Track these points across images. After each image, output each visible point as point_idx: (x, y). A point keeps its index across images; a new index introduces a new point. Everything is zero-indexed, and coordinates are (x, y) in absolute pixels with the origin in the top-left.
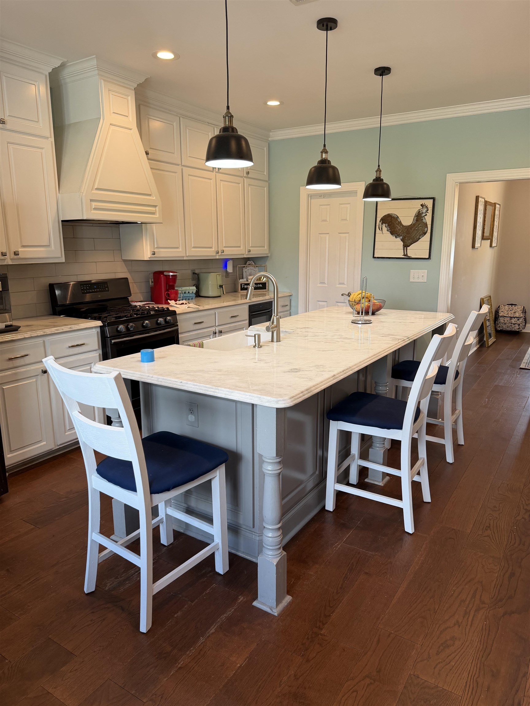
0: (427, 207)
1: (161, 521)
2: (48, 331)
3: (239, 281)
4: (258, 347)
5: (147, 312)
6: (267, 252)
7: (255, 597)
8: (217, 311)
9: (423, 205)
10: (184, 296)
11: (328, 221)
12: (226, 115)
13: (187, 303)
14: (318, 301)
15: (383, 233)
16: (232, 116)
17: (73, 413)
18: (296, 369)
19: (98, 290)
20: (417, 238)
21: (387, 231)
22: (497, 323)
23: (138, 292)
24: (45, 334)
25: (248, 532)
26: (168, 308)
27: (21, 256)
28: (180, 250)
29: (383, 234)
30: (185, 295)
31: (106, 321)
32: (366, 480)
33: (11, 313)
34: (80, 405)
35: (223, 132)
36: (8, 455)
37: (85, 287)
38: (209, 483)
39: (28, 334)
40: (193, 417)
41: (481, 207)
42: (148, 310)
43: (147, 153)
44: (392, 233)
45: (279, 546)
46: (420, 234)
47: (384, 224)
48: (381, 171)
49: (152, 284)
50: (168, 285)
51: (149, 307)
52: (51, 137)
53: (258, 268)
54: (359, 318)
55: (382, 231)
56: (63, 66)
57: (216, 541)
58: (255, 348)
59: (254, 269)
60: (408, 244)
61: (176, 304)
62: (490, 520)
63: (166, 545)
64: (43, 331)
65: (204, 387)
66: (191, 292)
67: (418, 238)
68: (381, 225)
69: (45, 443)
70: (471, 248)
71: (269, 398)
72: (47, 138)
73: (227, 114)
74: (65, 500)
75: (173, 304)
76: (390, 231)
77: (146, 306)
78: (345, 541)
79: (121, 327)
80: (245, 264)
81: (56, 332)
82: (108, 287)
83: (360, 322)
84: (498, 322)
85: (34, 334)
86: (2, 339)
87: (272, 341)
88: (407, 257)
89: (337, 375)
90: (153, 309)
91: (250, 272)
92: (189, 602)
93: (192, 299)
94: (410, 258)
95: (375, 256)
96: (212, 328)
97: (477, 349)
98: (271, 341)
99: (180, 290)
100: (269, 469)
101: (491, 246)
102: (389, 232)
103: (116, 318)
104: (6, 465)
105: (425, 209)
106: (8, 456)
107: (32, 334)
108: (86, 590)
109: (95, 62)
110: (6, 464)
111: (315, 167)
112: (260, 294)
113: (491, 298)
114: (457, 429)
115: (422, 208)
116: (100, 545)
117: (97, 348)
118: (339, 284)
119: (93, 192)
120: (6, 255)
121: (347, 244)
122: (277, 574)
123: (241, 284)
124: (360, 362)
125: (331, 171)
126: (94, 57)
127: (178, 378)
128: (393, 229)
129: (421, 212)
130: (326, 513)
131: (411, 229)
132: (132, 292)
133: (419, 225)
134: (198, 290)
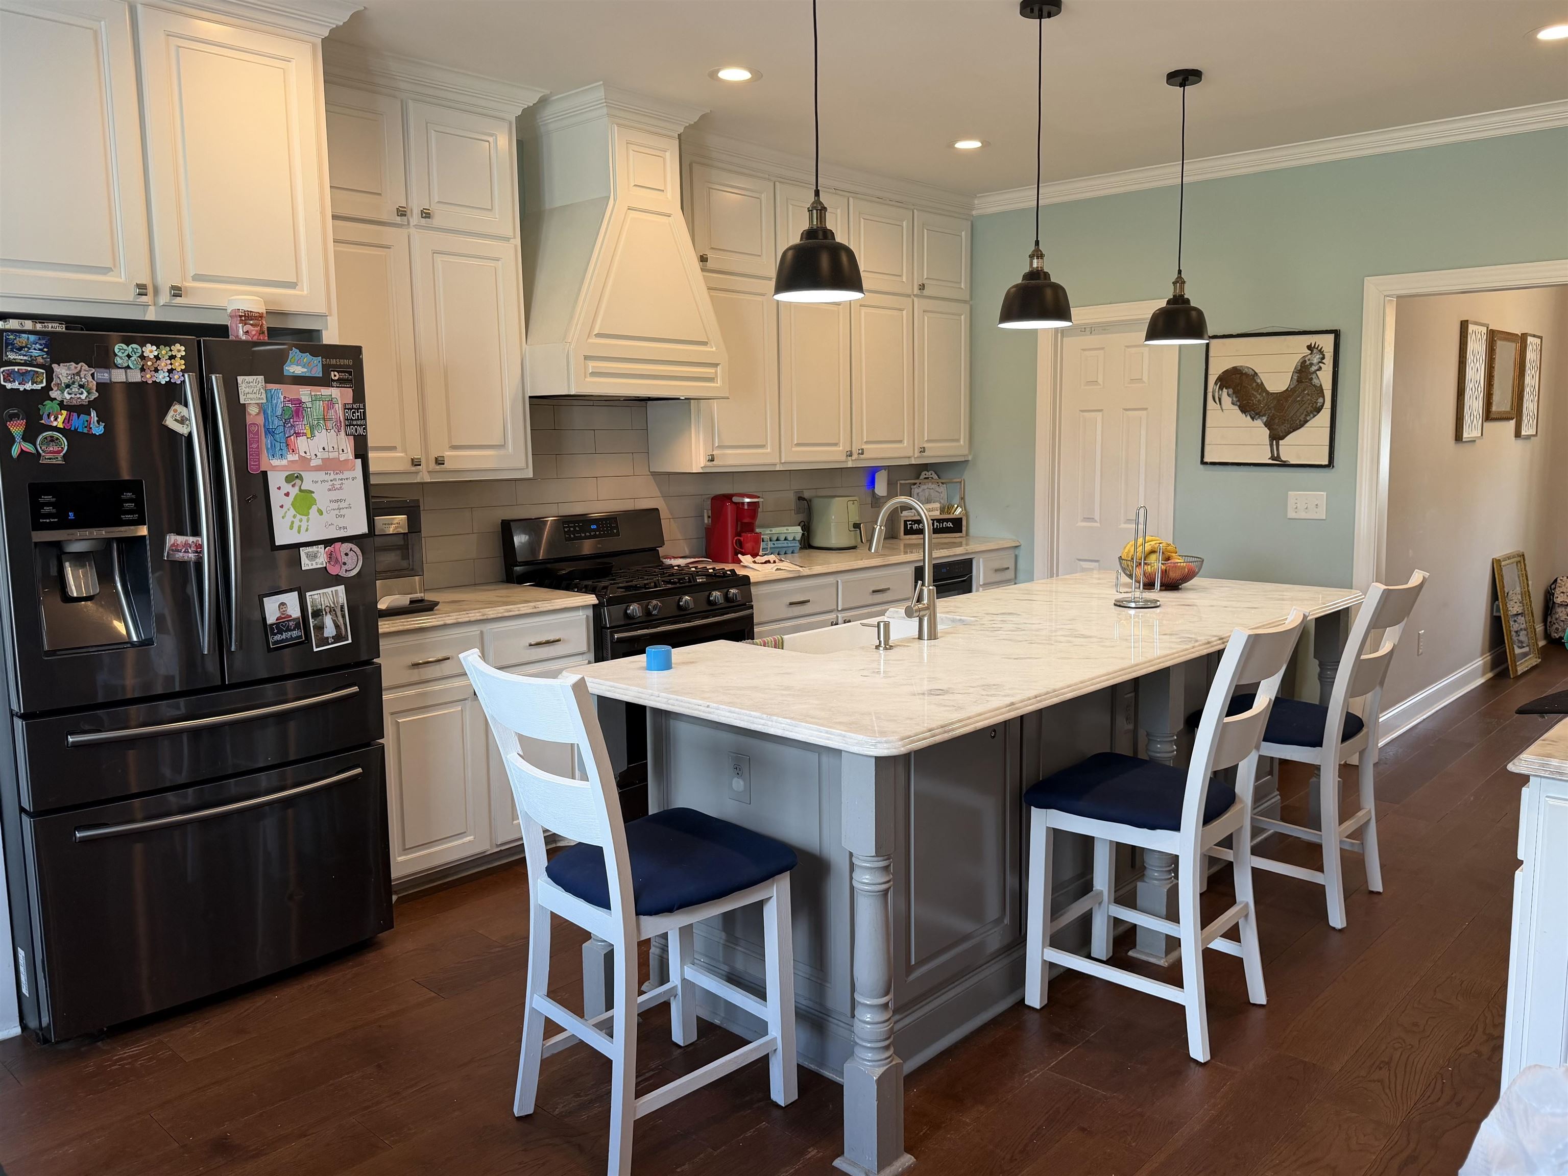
0: (1321, 351)
1: (672, 992)
2: (491, 613)
3: (902, 515)
4: (885, 649)
5: (689, 578)
6: (966, 452)
7: (840, 1152)
8: (840, 579)
9: (1313, 346)
10: (776, 545)
11: (1101, 383)
12: (812, 208)
13: (777, 561)
14: (1080, 560)
15: (1224, 408)
16: (825, 209)
17: (508, 757)
18: (940, 690)
19: (597, 533)
20: (1300, 421)
21: (1233, 404)
22: (1550, 622)
23: (681, 538)
24: (485, 617)
25: (843, 1028)
26: (734, 570)
27: (448, 465)
28: (769, 450)
29: (1222, 410)
30: (778, 544)
31: (606, 594)
32: (1131, 953)
33: (423, 575)
34: (522, 739)
35: (807, 239)
36: (399, 857)
37: (572, 527)
38: (758, 908)
39: (452, 618)
40: (742, 783)
41: (1477, 347)
42: (691, 574)
43: (703, 259)
44: (1244, 409)
45: (887, 1042)
46: (1307, 412)
47: (1224, 390)
48: (1184, 282)
49: (708, 521)
50: (739, 523)
51: (696, 567)
52: (514, 238)
53: (945, 485)
54: (1129, 595)
55: (1220, 404)
56: (543, 102)
57: (773, 1033)
58: (879, 649)
59: (937, 489)
60: (1281, 434)
61: (755, 562)
62: (1396, 1049)
63: (682, 1044)
64: (479, 612)
65: (746, 715)
66: (790, 538)
67: (1302, 419)
68: (1219, 392)
69: (471, 838)
70: (1454, 441)
71: (861, 737)
72: (507, 239)
73: (815, 205)
74: (499, 951)
75: (747, 562)
76: (1238, 404)
77: (691, 566)
78: (1052, 1067)
79: (634, 608)
80: (918, 478)
81: (507, 614)
82: (617, 528)
83: (1133, 605)
84: (1554, 619)
85: (464, 617)
86: (401, 626)
87: (920, 637)
88: (1279, 463)
89: (1020, 704)
90: (704, 573)
91: (927, 494)
92: (710, 1150)
93: (792, 553)
94: (1285, 465)
95: (1206, 460)
96: (830, 614)
97: (1487, 681)
98: (918, 638)
99: (766, 533)
100: (864, 881)
101: (1518, 434)
102: (1237, 408)
103: (627, 588)
104: (392, 876)
105: (1318, 357)
106: (400, 859)
107: (459, 617)
108: (517, 1112)
109: (601, 93)
110: (394, 875)
111: (1016, 286)
112: (945, 543)
113: (1524, 559)
114: (1363, 855)
115: (1311, 354)
116: (548, 1021)
117: (584, 648)
118: (1125, 523)
119: (590, 341)
120: (420, 465)
121: (1143, 433)
122: (878, 1100)
123: (905, 522)
124: (1082, 682)
125: (1049, 292)
126: (600, 85)
127: (704, 699)
128: (1245, 400)
129: (1308, 363)
130: (1027, 1011)
131: (1287, 401)
132: (666, 537)
133: (1304, 390)
134: (808, 535)
